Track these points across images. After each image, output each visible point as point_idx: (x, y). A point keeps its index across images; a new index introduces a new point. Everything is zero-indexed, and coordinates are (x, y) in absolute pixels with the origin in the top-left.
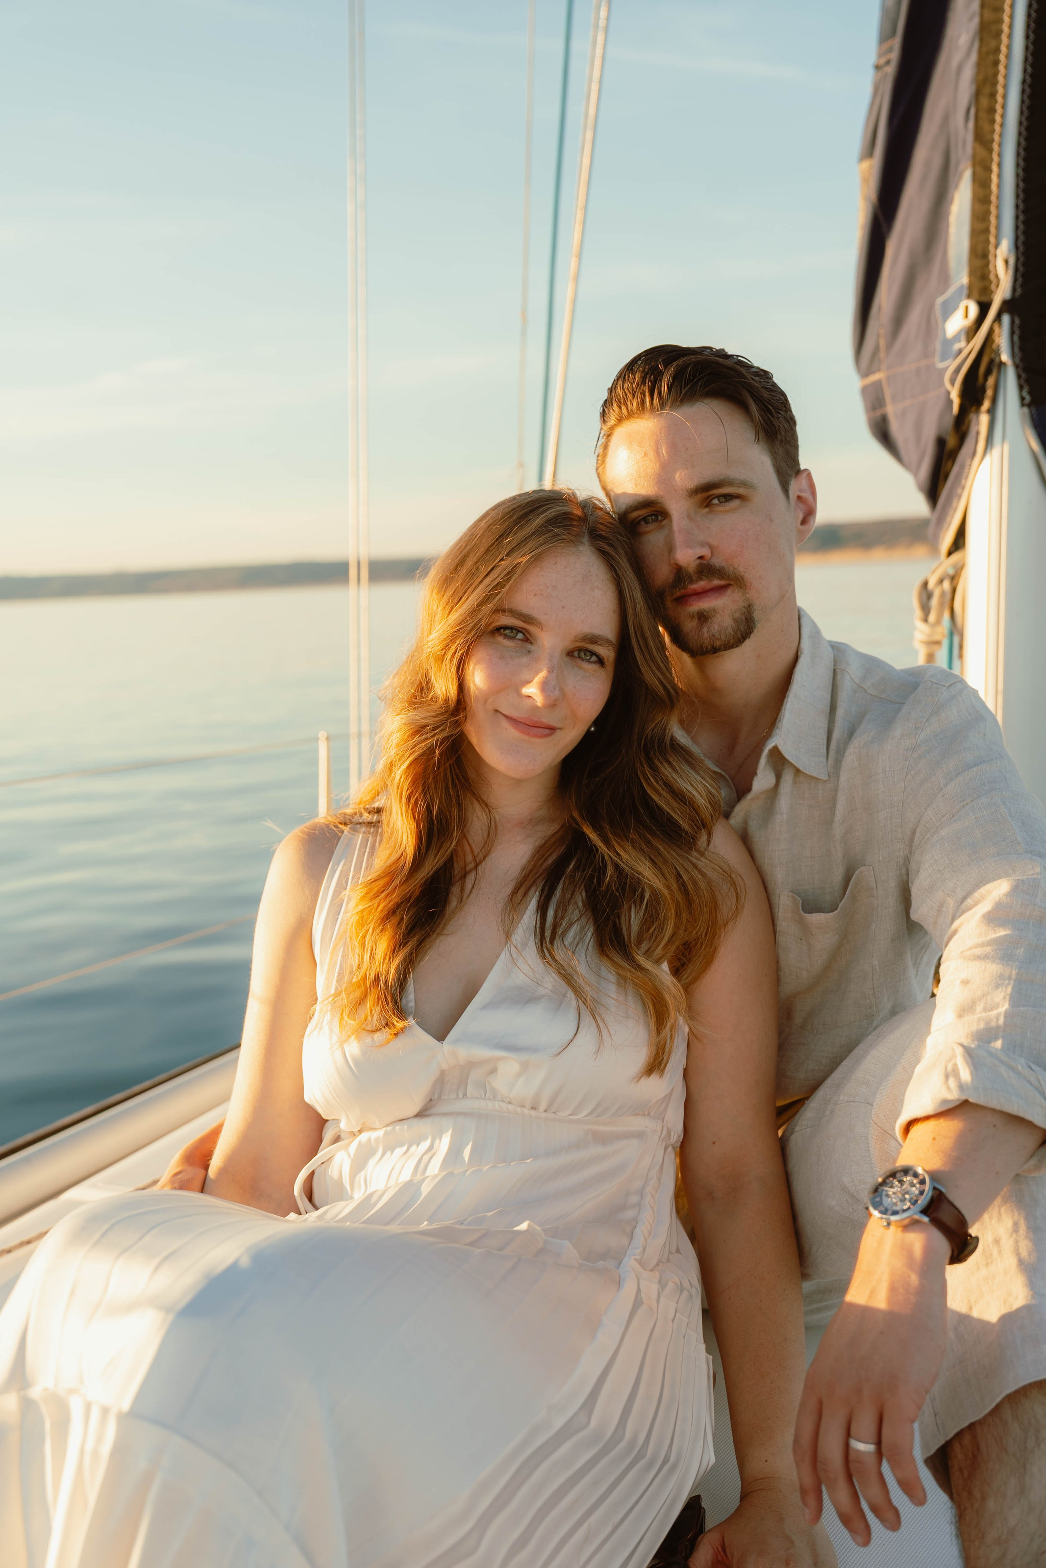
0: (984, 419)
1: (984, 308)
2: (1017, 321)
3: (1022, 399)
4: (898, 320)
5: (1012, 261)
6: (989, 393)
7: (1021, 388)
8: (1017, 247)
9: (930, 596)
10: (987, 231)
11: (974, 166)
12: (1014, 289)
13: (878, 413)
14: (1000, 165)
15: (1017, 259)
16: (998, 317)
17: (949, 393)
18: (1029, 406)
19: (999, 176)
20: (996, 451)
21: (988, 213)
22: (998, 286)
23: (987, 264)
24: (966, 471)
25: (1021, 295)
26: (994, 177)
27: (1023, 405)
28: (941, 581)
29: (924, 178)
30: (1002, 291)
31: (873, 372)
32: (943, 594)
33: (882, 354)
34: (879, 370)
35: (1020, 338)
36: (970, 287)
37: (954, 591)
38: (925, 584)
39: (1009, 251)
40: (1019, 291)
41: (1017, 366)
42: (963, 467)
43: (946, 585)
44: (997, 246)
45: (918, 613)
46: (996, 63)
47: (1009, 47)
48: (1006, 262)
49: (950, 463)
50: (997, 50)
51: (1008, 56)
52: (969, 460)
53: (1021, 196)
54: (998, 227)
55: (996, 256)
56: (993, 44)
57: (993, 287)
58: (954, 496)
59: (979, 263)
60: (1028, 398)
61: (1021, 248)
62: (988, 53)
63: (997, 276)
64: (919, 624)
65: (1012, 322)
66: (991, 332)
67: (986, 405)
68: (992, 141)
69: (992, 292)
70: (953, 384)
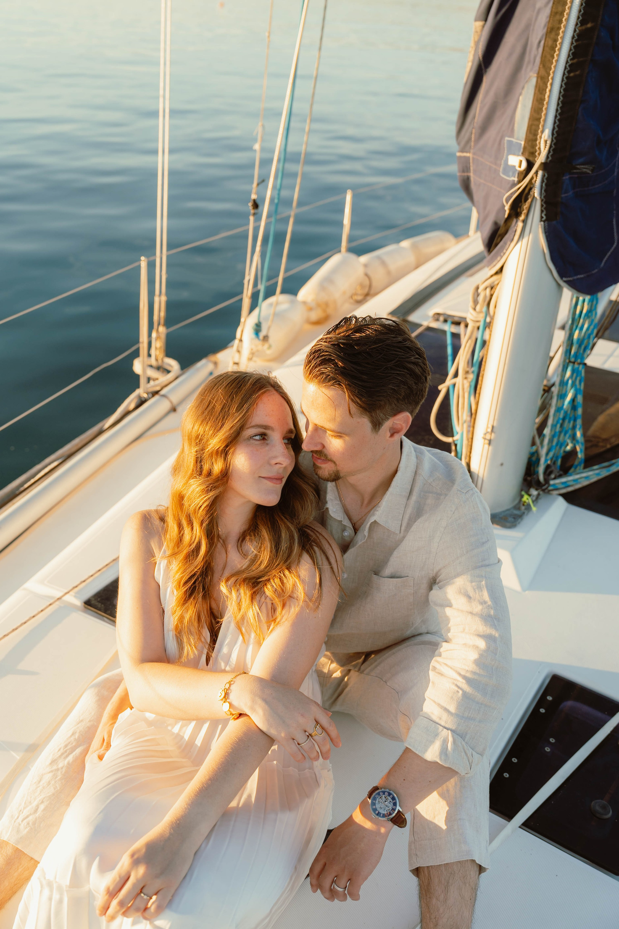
0: (520, 225)
1: (530, 165)
2: (546, 175)
3: (542, 217)
4: (484, 128)
5: (549, 142)
6: (525, 211)
7: (542, 211)
8: (553, 134)
9: (478, 295)
10: (539, 119)
11: (538, 77)
12: (547, 157)
13: (466, 174)
14: (552, 85)
15: (552, 141)
16: (536, 173)
17: (504, 206)
18: (544, 221)
19: (550, 91)
20: (525, 240)
21: (541, 109)
22: (539, 154)
23: (536, 140)
24: (507, 246)
25: (550, 161)
26: (548, 90)
27: (541, 221)
28: (486, 289)
30: (541, 159)
31: (467, 152)
32: (485, 296)
33: (472, 144)
34: (470, 152)
35: (546, 185)
36: (525, 148)
37: (492, 295)
38: (477, 288)
39: (549, 136)
40: (550, 158)
41: (542, 200)
42: (505, 244)
43: (488, 290)
44: (542, 132)
45: (471, 304)
46: (560, 22)
47: (569, 14)
48: (546, 142)
49: (499, 239)
50: (562, 14)
51: (567, 20)
52: (509, 243)
53: (561, 105)
54: (545, 121)
55: (541, 137)
56: (560, 9)
57: (537, 154)
58: (500, 254)
59: (531, 137)
60: (545, 218)
61: (555, 135)
62: (556, 13)
63: (540, 148)
64: (471, 311)
65: (543, 176)
66: (532, 178)
67: (522, 217)
68: (550, 69)
69: (536, 156)
70: (507, 203)
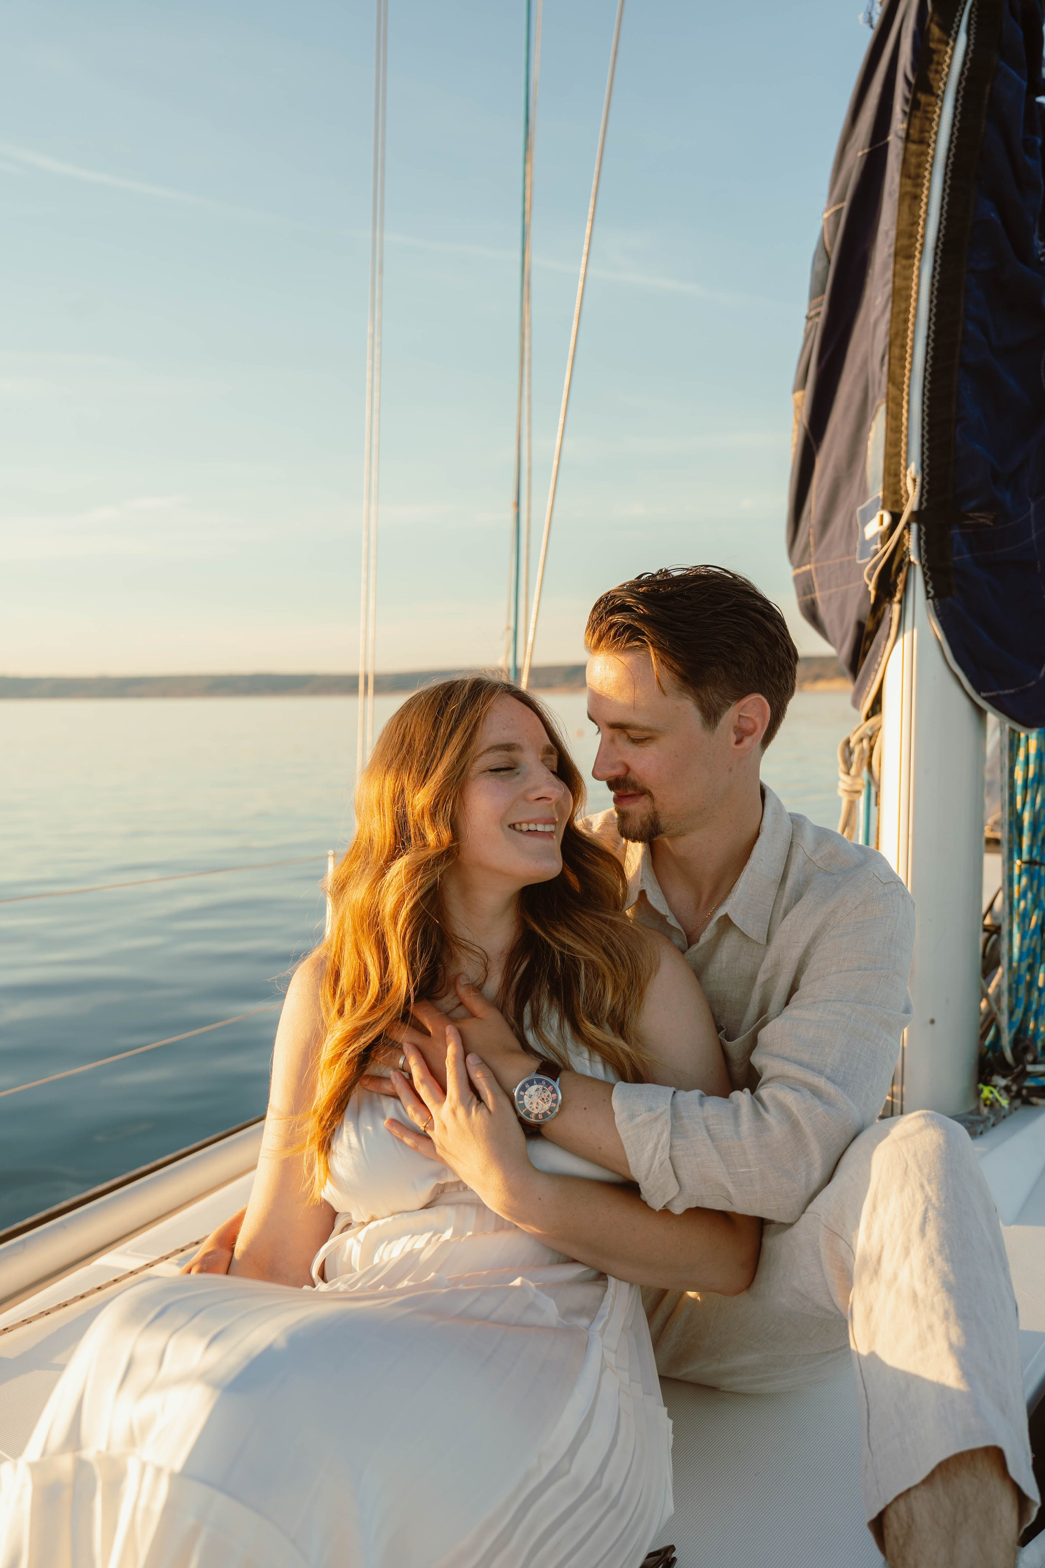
0: (896, 608)
1: (896, 518)
2: (923, 529)
3: (928, 592)
4: (825, 523)
5: (919, 480)
6: (900, 587)
7: (926, 583)
8: (923, 469)
9: (851, 753)
10: (898, 454)
11: (887, 402)
12: (920, 503)
13: (809, 597)
14: (908, 402)
15: (923, 479)
16: (908, 526)
17: (867, 586)
18: (933, 598)
19: (908, 411)
20: (907, 636)
21: (899, 440)
22: (907, 500)
23: (899, 481)
24: (882, 649)
25: (926, 508)
26: (904, 411)
27: (928, 598)
28: (861, 740)
29: (847, 409)
30: (911, 504)
31: (805, 565)
32: (862, 750)
33: (812, 549)
34: (810, 563)
35: (925, 542)
36: (884, 500)
37: (872, 749)
38: (848, 742)
39: (917, 471)
40: (925, 505)
41: (923, 566)
42: (879, 646)
43: (865, 743)
44: (906, 468)
45: (841, 766)
46: (906, 321)
47: (916, 309)
48: (914, 480)
49: (868, 643)
50: (907, 311)
51: (916, 316)
52: (884, 642)
53: (927, 428)
54: (907, 452)
55: (905, 476)
56: (903, 306)
57: (904, 500)
58: (871, 670)
59: (892, 480)
60: (932, 593)
61: (927, 471)
62: (899, 313)
63: (907, 492)
64: (843, 776)
65: (919, 530)
66: (901, 537)
67: (898, 596)
68: (903, 383)
69: (903, 505)
70: (870, 580)
